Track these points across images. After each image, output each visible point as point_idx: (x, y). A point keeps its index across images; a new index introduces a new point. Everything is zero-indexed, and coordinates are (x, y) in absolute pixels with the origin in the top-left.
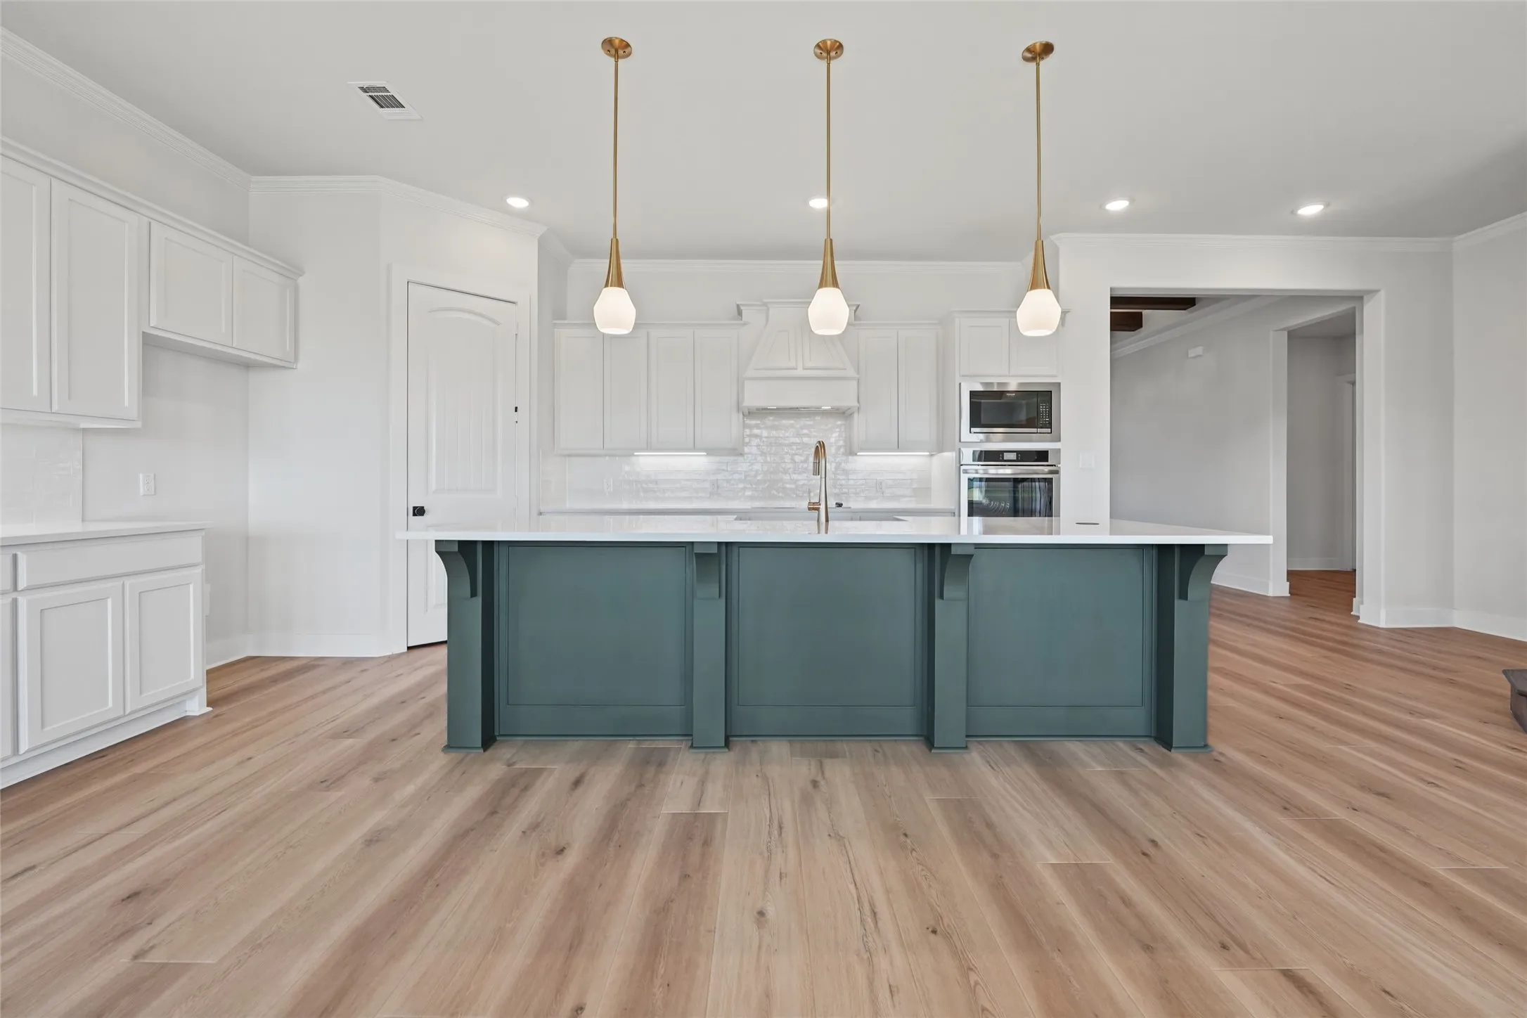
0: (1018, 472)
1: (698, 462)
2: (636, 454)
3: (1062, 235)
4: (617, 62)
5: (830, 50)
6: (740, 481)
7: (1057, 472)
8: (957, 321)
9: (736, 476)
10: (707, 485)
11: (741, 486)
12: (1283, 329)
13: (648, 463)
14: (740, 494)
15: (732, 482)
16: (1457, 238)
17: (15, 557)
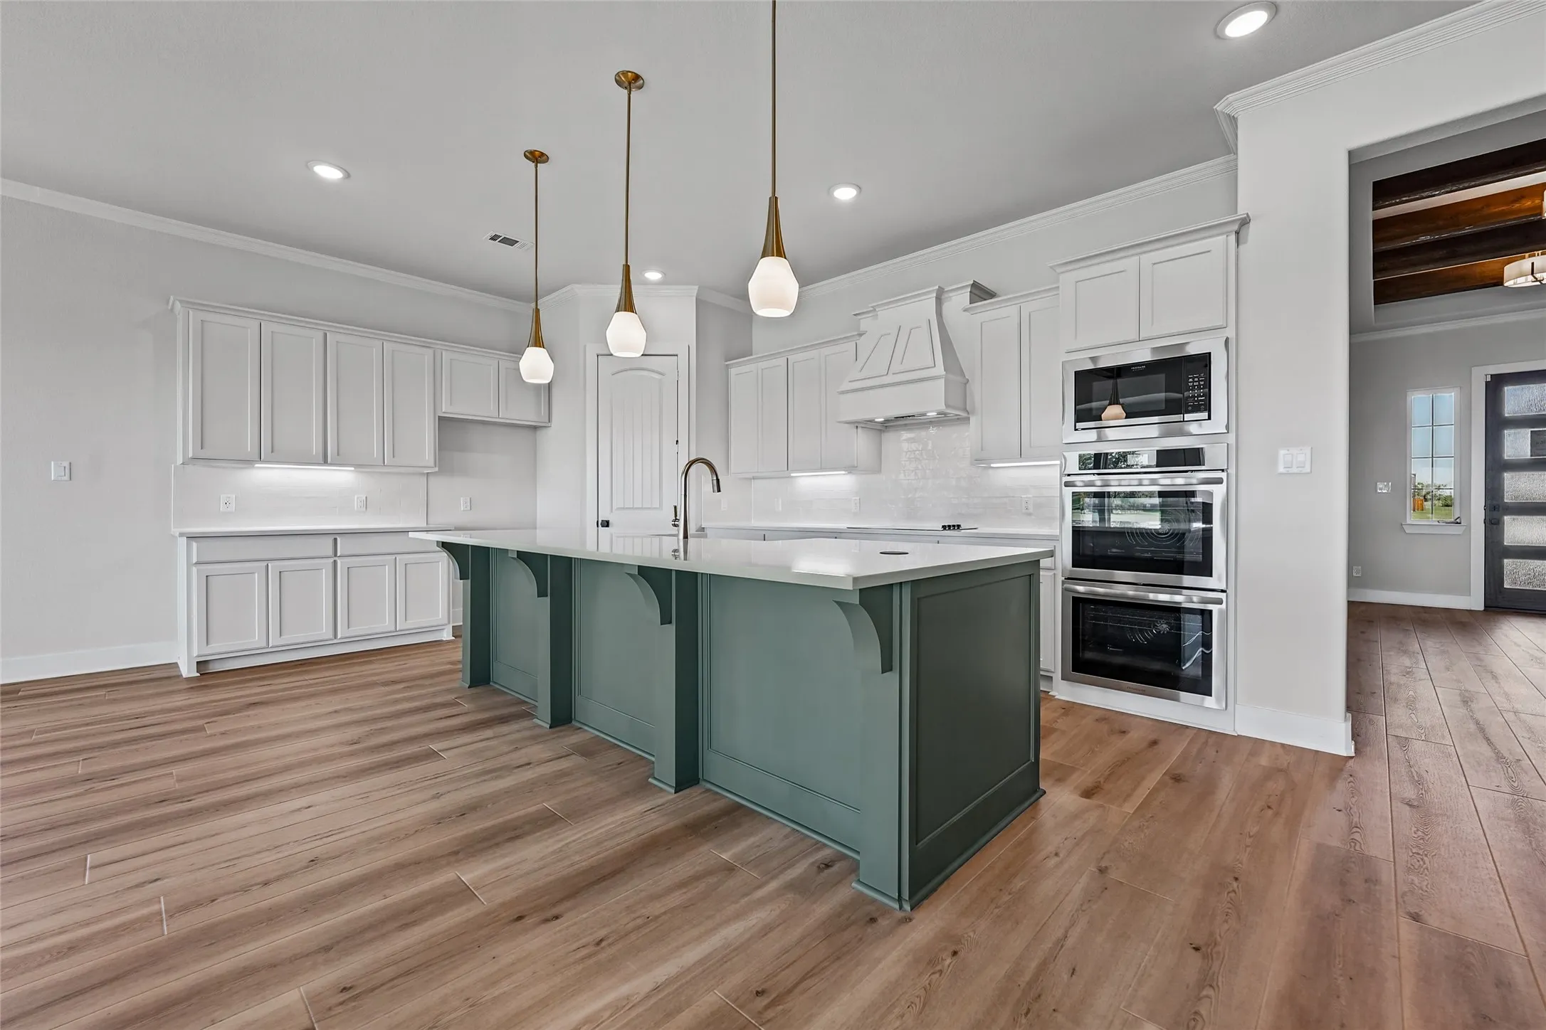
4: (536, 167)
8: (1061, 277)
17: (335, 539)
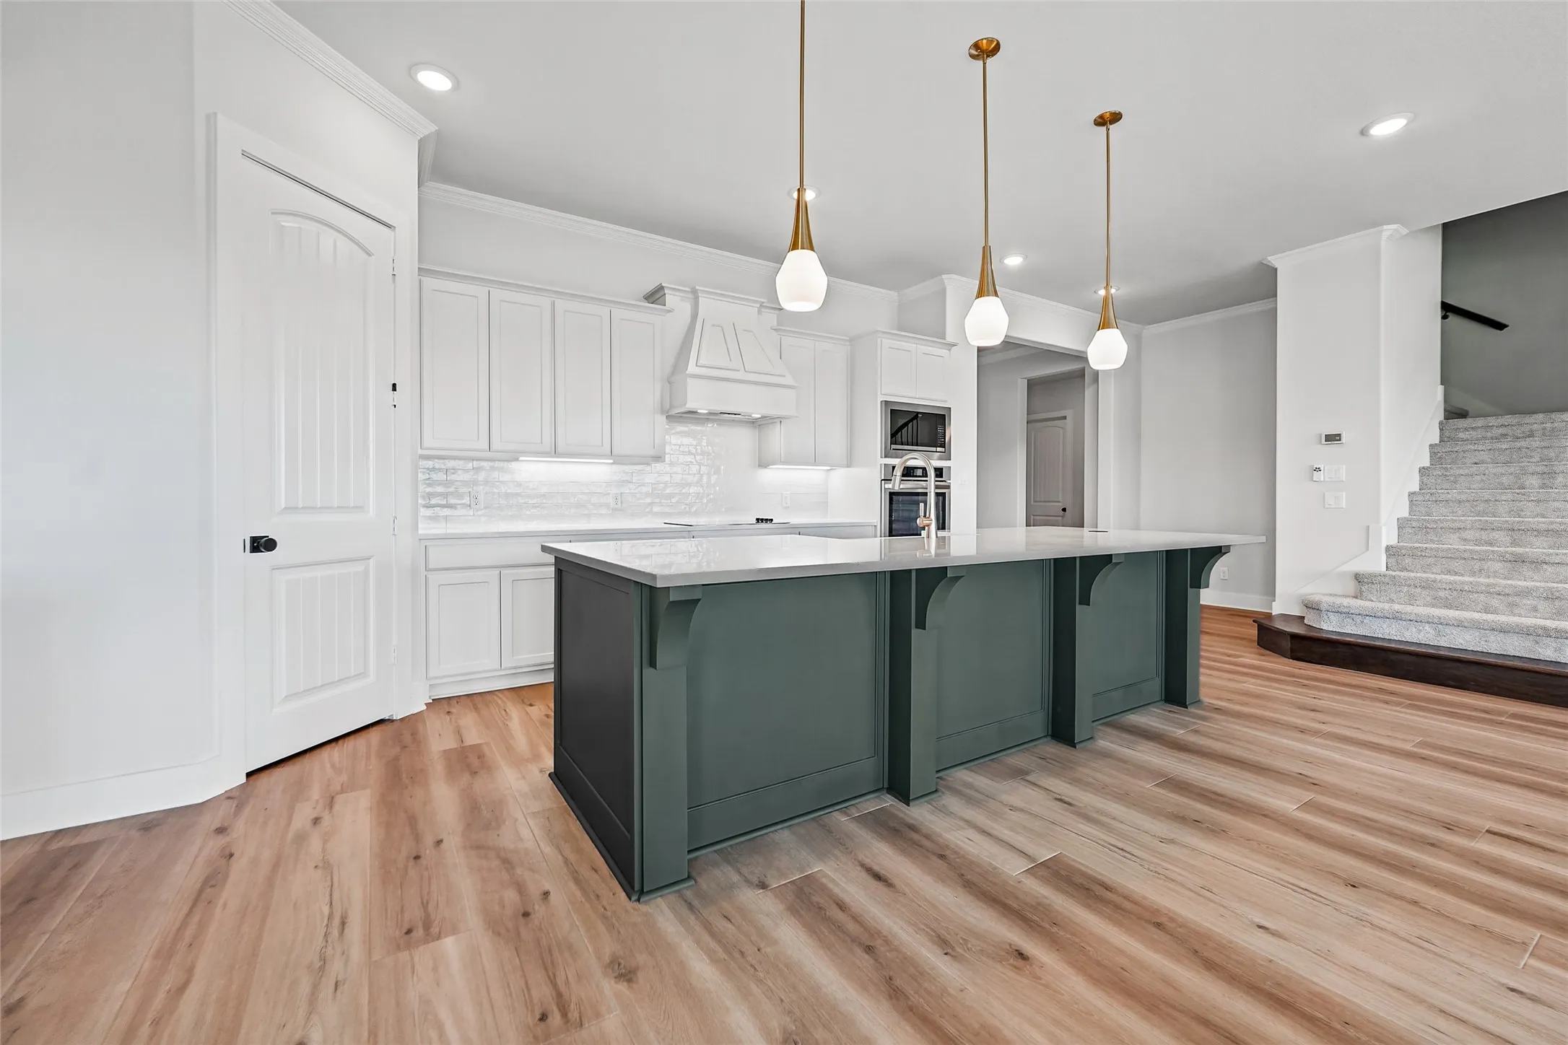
0: (914, 486)
1: (598, 472)
2: (521, 459)
3: (954, 276)
5: (985, 51)
6: (647, 494)
7: (948, 487)
8: (879, 340)
9: (644, 489)
10: (610, 500)
11: (649, 500)
12: (1025, 378)
13: (532, 471)
14: (648, 510)
15: (638, 496)
16: (1147, 327)
